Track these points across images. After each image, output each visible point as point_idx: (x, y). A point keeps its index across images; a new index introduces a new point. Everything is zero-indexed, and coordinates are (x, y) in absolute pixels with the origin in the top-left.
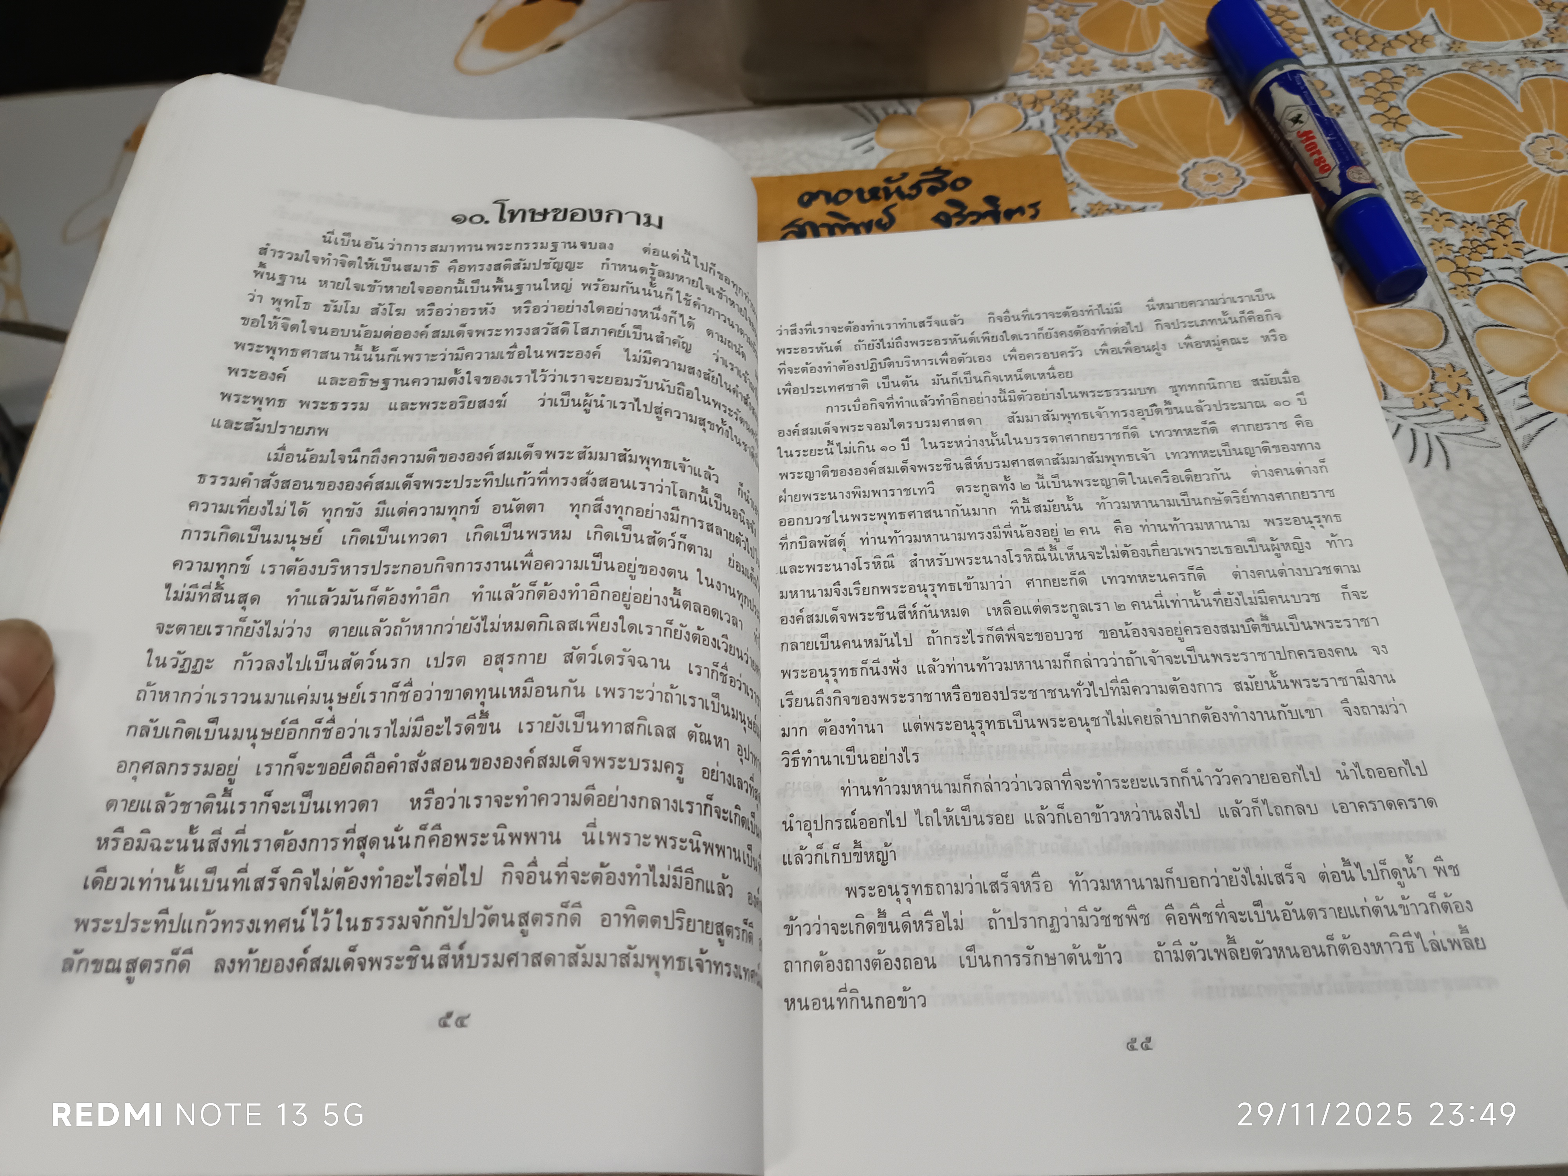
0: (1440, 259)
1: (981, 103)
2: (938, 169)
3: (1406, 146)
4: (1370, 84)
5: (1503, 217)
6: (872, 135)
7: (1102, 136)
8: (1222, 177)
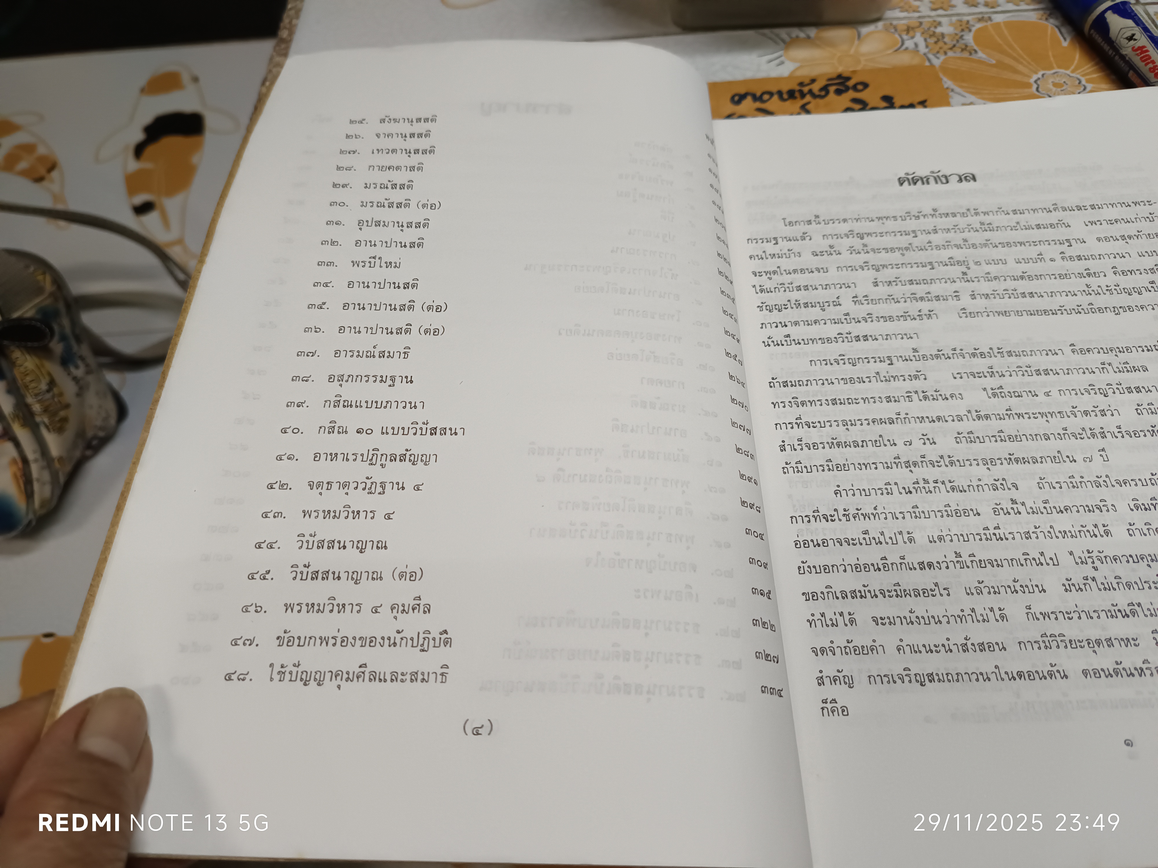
1: (865, 30)
2: (839, 76)
6: (781, 53)
7: (966, 55)
8: (1067, 84)
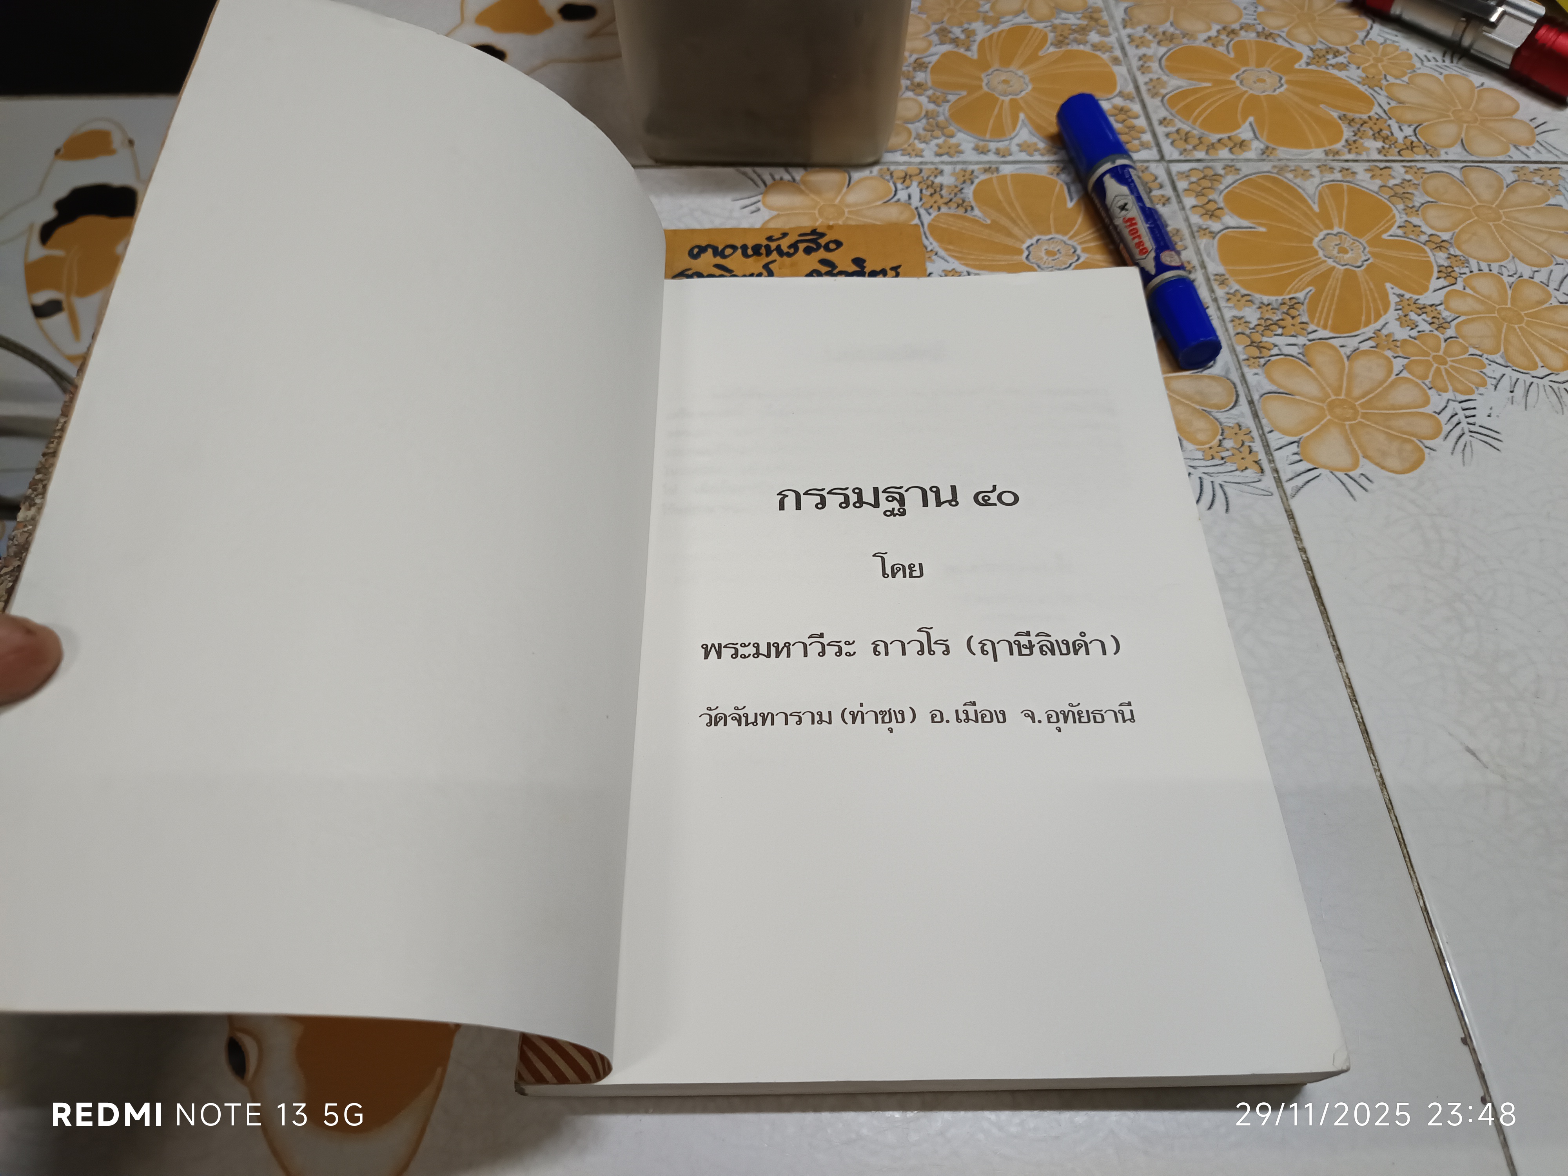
0: (1238, 334)
1: (857, 175)
2: (814, 232)
3: (1219, 235)
4: (1194, 179)
5: (1294, 301)
6: (759, 197)
7: (961, 211)
8: (1060, 253)
